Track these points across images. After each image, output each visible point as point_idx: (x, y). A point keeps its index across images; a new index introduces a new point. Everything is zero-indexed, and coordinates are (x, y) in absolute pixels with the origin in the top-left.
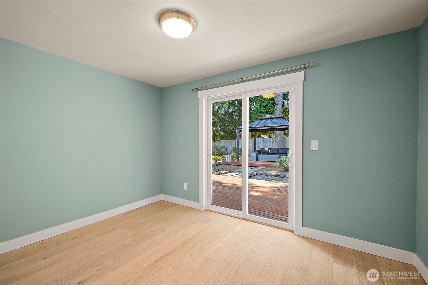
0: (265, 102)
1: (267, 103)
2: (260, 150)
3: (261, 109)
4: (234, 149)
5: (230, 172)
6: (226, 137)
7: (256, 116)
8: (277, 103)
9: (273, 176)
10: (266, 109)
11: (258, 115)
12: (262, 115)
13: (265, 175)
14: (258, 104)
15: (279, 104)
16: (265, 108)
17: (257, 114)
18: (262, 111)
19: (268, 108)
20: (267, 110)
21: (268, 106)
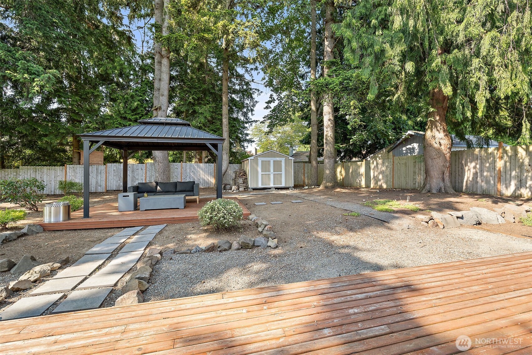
0: (133, 102)
1: (138, 104)
2: (138, 186)
3: (125, 112)
4: (62, 184)
5: (66, 263)
6: (38, 159)
7: (116, 124)
8: (159, 106)
9: (205, 251)
10: (136, 114)
11: (120, 123)
12: (127, 125)
13: (186, 253)
14: (120, 103)
15: (163, 109)
16: (132, 112)
17: (118, 120)
18: (129, 116)
19: (139, 114)
20: (137, 116)
21: (139, 111)
